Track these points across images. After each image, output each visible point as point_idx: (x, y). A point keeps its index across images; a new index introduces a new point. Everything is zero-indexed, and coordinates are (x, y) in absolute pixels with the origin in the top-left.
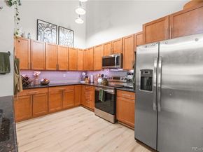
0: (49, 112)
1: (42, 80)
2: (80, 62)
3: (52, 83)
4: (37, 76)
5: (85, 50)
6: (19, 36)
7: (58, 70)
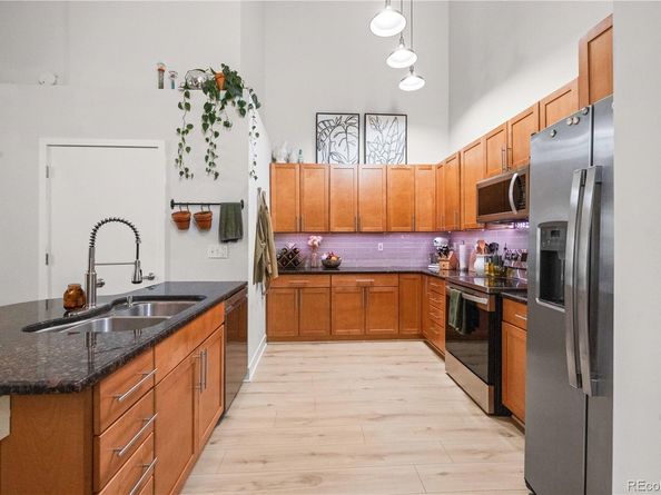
0: (331, 336)
1: (325, 257)
2: (425, 205)
3: (345, 264)
4: (314, 247)
5: (440, 167)
6: (281, 161)
7: (358, 233)
